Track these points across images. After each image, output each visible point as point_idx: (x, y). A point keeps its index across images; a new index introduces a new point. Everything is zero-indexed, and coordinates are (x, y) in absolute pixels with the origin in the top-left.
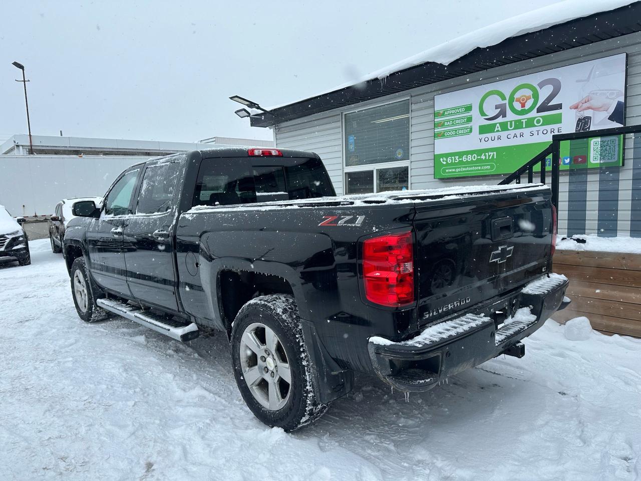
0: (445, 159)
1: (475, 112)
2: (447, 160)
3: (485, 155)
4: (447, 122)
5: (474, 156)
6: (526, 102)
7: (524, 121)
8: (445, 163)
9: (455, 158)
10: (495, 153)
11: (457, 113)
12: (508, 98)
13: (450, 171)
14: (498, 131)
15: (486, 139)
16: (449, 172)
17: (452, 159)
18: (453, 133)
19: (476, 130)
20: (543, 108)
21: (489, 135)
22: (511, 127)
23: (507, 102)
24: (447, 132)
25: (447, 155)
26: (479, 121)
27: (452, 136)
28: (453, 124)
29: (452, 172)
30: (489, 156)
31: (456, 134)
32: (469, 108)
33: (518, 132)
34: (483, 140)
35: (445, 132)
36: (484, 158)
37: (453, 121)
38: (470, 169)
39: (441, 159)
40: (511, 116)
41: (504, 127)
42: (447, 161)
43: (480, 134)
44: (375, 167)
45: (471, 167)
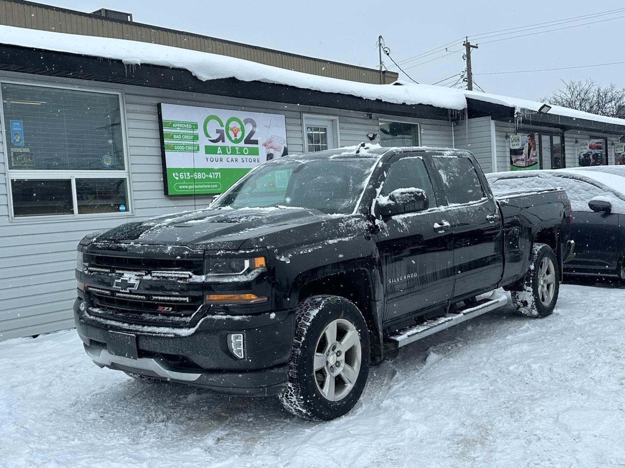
0: (177, 175)
1: (200, 132)
2: (179, 175)
3: (212, 175)
4: (176, 135)
5: (204, 177)
6: (237, 133)
7: (237, 148)
8: (177, 178)
9: (187, 175)
10: (219, 173)
11: (185, 128)
12: (225, 125)
13: (184, 187)
14: (220, 154)
15: (212, 160)
16: (182, 189)
17: (184, 175)
18: (183, 148)
19: (202, 149)
20: (248, 141)
21: (214, 156)
22: (229, 152)
23: (224, 128)
24: (177, 145)
25: (179, 170)
26: (204, 142)
27: (180, 151)
28: (182, 139)
29: (185, 189)
30: (215, 176)
31: (185, 150)
32: (195, 126)
33: (234, 157)
34: (209, 160)
35: (174, 146)
36: (211, 177)
37: (182, 135)
38: (201, 187)
39: (174, 174)
40: (228, 143)
41: (224, 150)
42: (179, 177)
43: (206, 153)
44: (72, 175)
45: (202, 185)
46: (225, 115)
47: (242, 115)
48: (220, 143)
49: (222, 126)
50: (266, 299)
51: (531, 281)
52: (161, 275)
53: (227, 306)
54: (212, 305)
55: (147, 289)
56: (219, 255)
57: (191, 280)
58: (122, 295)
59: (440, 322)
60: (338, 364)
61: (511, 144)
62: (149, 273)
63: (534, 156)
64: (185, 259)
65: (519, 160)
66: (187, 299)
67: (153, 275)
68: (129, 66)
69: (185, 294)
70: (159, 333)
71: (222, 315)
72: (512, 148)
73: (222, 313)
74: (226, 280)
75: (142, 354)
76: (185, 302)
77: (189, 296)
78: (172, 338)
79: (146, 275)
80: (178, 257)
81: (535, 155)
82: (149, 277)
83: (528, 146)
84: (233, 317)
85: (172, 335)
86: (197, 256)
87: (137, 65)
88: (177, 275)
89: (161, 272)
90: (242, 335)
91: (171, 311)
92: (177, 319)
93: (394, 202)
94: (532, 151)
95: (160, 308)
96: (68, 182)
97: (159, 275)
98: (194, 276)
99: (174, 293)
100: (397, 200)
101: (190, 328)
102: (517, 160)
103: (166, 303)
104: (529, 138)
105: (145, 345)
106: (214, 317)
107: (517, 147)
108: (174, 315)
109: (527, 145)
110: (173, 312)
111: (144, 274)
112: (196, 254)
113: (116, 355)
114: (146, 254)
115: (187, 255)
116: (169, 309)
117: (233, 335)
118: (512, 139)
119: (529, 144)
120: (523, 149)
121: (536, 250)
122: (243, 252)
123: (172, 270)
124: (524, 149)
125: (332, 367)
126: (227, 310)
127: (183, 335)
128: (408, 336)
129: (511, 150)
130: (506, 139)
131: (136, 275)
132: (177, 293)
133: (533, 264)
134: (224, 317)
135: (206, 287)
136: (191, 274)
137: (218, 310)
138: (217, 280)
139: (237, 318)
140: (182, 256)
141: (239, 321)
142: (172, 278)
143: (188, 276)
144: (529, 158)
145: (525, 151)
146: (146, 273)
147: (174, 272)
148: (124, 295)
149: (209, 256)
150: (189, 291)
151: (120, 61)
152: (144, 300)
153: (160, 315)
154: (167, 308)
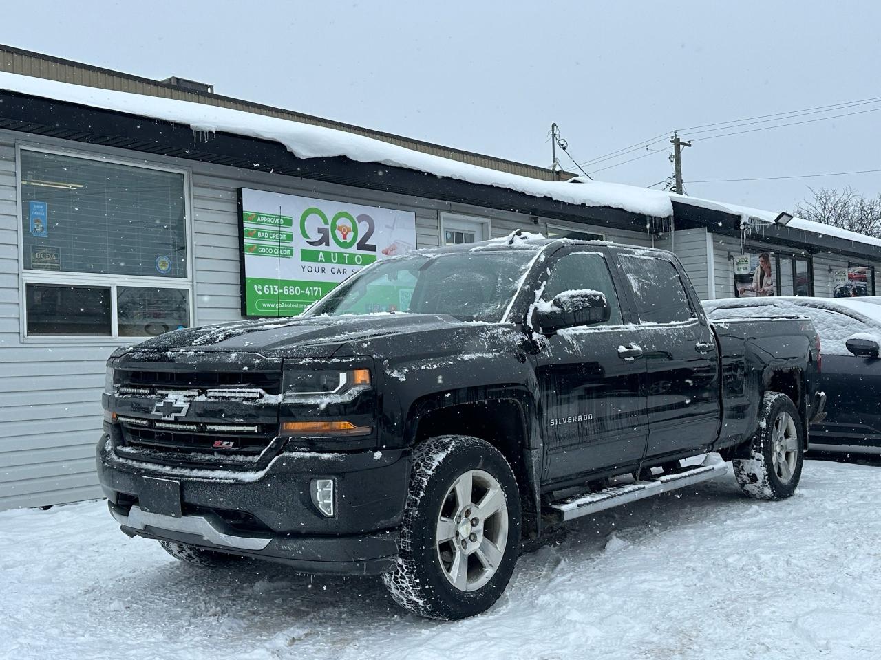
0: (260, 287)
1: (295, 229)
2: (263, 288)
3: (310, 290)
4: (261, 232)
5: (298, 292)
6: (347, 233)
7: (346, 255)
8: (260, 293)
9: (274, 288)
10: (320, 289)
11: (274, 223)
12: (330, 223)
13: (269, 305)
14: (321, 261)
15: (310, 269)
16: (267, 308)
17: (269, 288)
18: (270, 251)
19: (297, 255)
20: (362, 246)
21: (313, 264)
22: (335, 260)
23: (329, 227)
24: (262, 247)
25: (263, 282)
26: (299, 244)
27: (268, 255)
28: (269, 238)
29: (270, 308)
30: (314, 292)
31: (273, 253)
32: (288, 222)
33: (342, 267)
34: (306, 269)
35: (258, 247)
36: (309, 293)
37: (269, 233)
38: (293, 306)
39: (255, 287)
40: (333, 247)
41: (328, 257)
42: (263, 291)
43: (302, 260)
44: (113, 281)
45: (295, 303)
46: (331, 208)
47: (356, 210)
48: (323, 247)
49: (326, 223)
50: (368, 430)
51: (762, 445)
52: (221, 394)
53: (311, 439)
54: (290, 438)
55: (200, 415)
56: (304, 365)
57: (262, 401)
58: (163, 425)
59: (626, 490)
60: (473, 537)
61: (736, 267)
62: (204, 392)
63: (769, 285)
64: (255, 371)
65: (747, 290)
66: (255, 429)
67: (209, 394)
68: (200, 133)
69: (253, 421)
70: (213, 478)
71: (304, 452)
72: (738, 273)
73: (305, 449)
74: (312, 401)
75: (188, 509)
76: (252, 433)
77: (258, 425)
78: (231, 484)
79: (200, 394)
80: (246, 368)
81: (769, 282)
82: (203, 398)
83: (759, 270)
84: (320, 455)
85: (232, 481)
86: (272, 366)
87: (210, 133)
88: (242, 395)
89: (220, 390)
90: (331, 481)
91: (233, 447)
92: (240, 458)
93: (560, 309)
94: (765, 278)
95: (217, 444)
96: (107, 291)
97: (217, 394)
98: (267, 396)
99: (237, 420)
100: (564, 306)
101: (257, 471)
102: (745, 290)
103: (226, 436)
104: (761, 259)
105: (192, 497)
106: (293, 455)
107: (743, 272)
108: (236, 453)
109: (758, 269)
110: (235, 449)
111: (196, 393)
112: (271, 363)
113: (151, 512)
114: (200, 364)
115: (259, 364)
116: (228, 444)
117: (318, 482)
118: (738, 260)
119: (761, 268)
120: (753, 275)
121: (770, 401)
122: (338, 360)
123: (235, 388)
124: (755, 274)
125: (463, 540)
126: (312, 445)
127: (247, 480)
128: (579, 505)
129: (736, 276)
130: (729, 260)
131: (185, 396)
132: (242, 420)
133: (765, 420)
134: (308, 455)
135: (284, 411)
136: (262, 392)
137: (298, 444)
138: (297, 401)
139: (326, 456)
140: (251, 366)
141: (329, 460)
142: (235, 398)
143: (258, 396)
144: (761, 287)
145: (757, 277)
146: (198, 392)
147: (238, 390)
148: (167, 425)
149: (289, 366)
150: (258, 417)
151: (187, 126)
152: (195, 432)
153: (215, 454)
154: (227, 443)
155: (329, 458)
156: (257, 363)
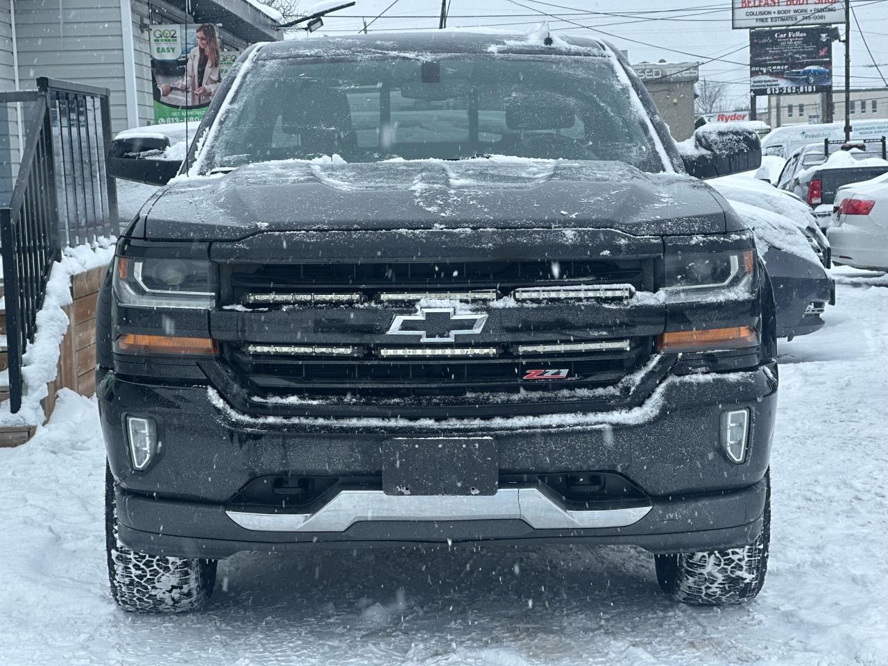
52: (546, 295)
53: (712, 355)
54: (680, 354)
56: (697, 245)
57: (634, 302)
58: (429, 352)
61: (155, 46)
62: (504, 292)
63: (215, 82)
64: (621, 256)
65: (177, 89)
66: (625, 345)
69: (624, 332)
70: (559, 426)
71: (703, 373)
72: (157, 57)
73: (704, 369)
74: (711, 298)
76: (619, 351)
77: (631, 339)
79: (499, 297)
80: (606, 252)
81: (215, 78)
82: (508, 302)
83: (198, 54)
84: (726, 376)
86: (647, 247)
88: (591, 294)
89: (543, 288)
90: (745, 412)
91: (567, 376)
92: (583, 392)
93: (709, 152)
94: (208, 69)
95: (533, 374)
97: (542, 296)
98: (640, 293)
99: (596, 334)
100: (714, 147)
101: (630, 409)
102: (172, 89)
103: (556, 360)
104: (201, 34)
105: (522, 458)
106: (687, 378)
107: (169, 57)
108: (571, 386)
109: (195, 52)
111: (494, 296)
112: (647, 244)
113: (412, 494)
114: (499, 249)
115: (628, 246)
116: (558, 373)
117: (730, 414)
118: (158, 34)
119: (202, 51)
120: (185, 62)
124: (190, 62)
126: (713, 362)
127: (631, 422)
129: (154, 63)
130: (142, 32)
132: (605, 333)
134: (708, 377)
135: (675, 316)
136: (633, 289)
137: (694, 363)
138: (694, 298)
139: (733, 377)
140: (616, 249)
141: (738, 383)
142: (580, 299)
143: (627, 294)
144: (200, 85)
145: (193, 65)
146: (497, 295)
147: (583, 287)
148: (439, 352)
149: (676, 249)
150: (635, 326)
152: (493, 358)
153: (522, 390)
154: (556, 371)
155: (738, 380)
156: (626, 245)
